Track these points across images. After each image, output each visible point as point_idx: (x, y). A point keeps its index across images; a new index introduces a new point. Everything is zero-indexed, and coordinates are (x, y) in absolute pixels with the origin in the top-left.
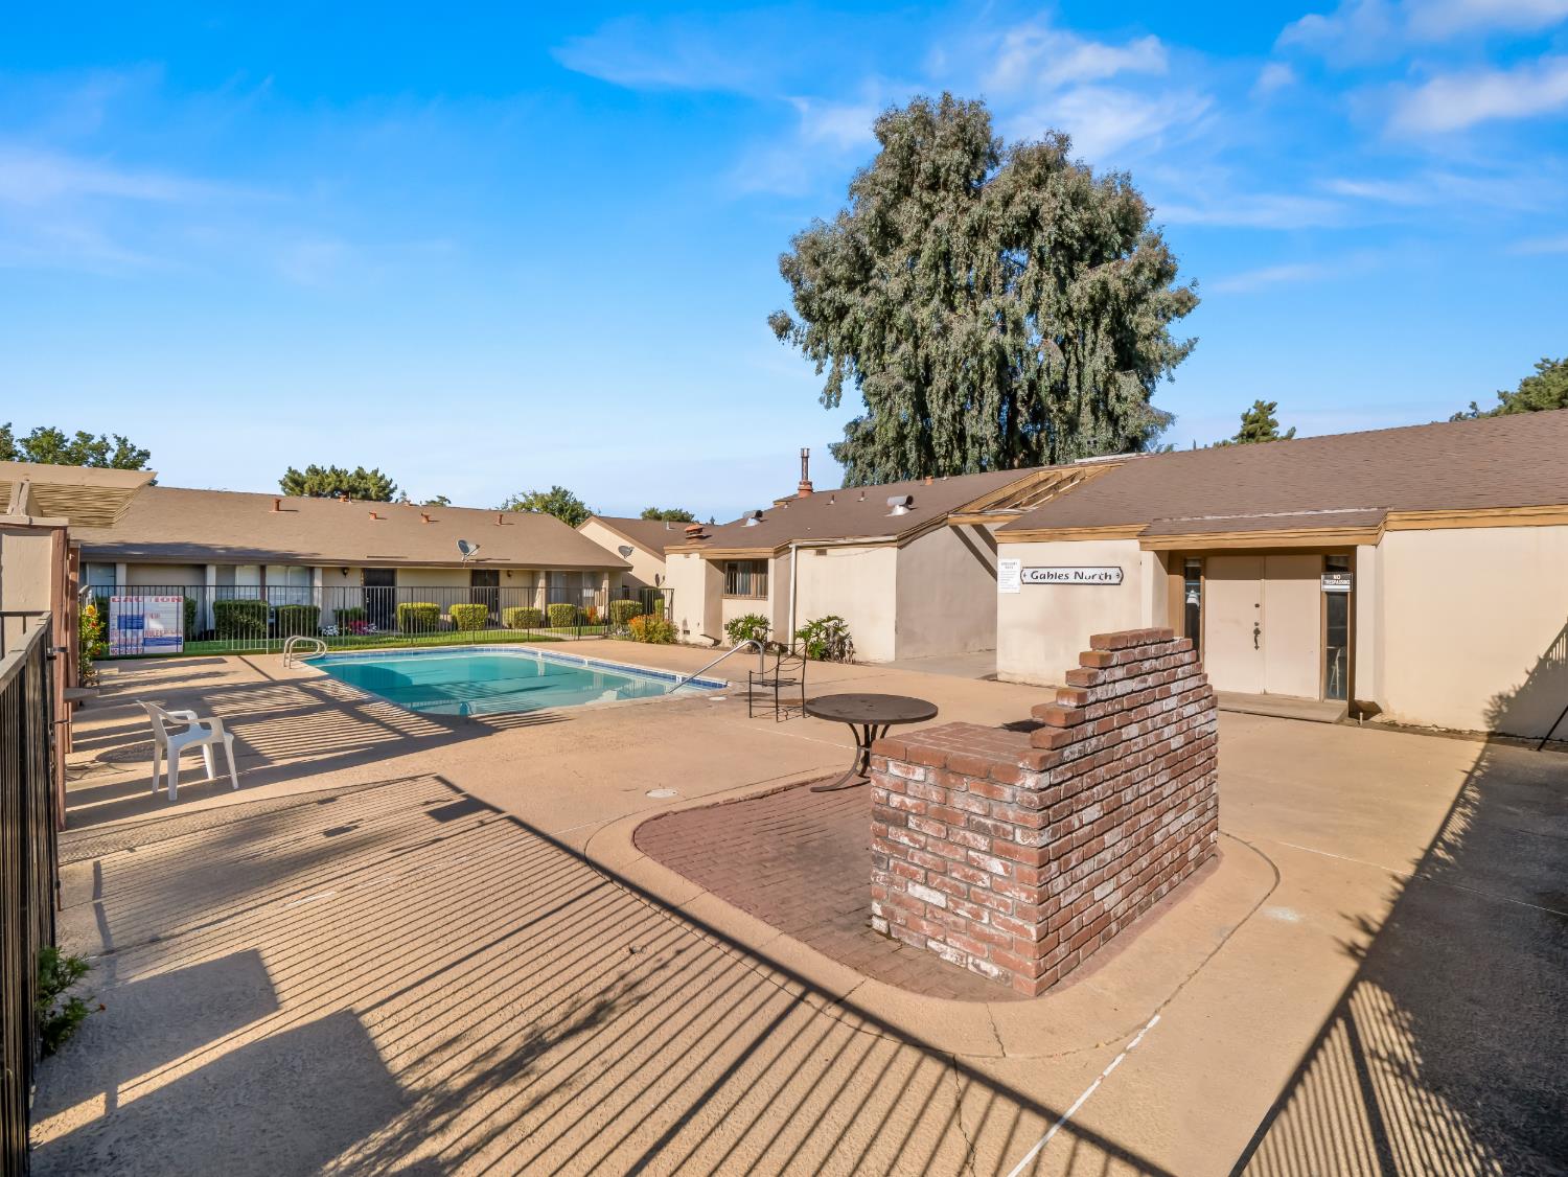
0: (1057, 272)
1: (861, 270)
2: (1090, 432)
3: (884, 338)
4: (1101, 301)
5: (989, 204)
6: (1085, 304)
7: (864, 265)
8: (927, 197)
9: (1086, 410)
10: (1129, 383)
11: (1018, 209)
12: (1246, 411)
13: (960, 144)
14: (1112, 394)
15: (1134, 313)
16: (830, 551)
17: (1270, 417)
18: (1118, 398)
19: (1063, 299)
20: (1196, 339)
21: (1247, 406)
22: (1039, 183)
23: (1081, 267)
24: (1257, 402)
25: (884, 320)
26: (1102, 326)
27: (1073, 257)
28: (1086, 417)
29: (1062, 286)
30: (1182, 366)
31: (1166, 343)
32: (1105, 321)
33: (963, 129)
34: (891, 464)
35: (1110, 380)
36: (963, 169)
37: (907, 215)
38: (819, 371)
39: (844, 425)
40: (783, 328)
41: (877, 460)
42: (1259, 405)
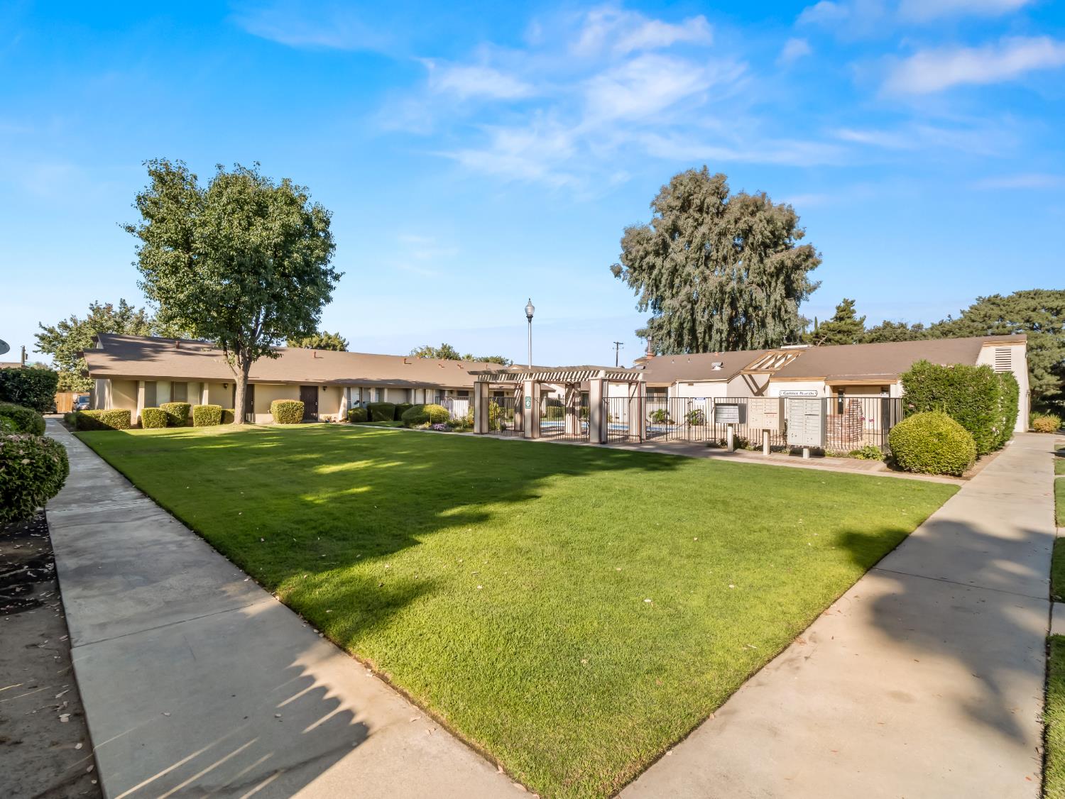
0: (760, 254)
1: (663, 249)
2: (773, 327)
3: (673, 281)
4: (780, 268)
5: (729, 222)
6: (773, 269)
7: (665, 246)
8: (697, 215)
9: (770, 316)
10: (790, 304)
11: (742, 225)
12: (838, 305)
13: (716, 194)
14: (783, 310)
15: (796, 274)
16: (695, 384)
17: (852, 308)
18: (786, 311)
19: (762, 266)
20: (821, 282)
21: (840, 302)
22: (753, 214)
23: (770, 251)
24: (845, 299)
25: (674, 271)
26: (780, 280)
27: (766, 246)
28: (769, 320)
29: (761, 261)
30: (813, 294)
31: (806, 283)
32: (782, 278)
33: (718, 188)
34: (672, 340)
35: (783, 303)
36: (717, 205)
37: (686, 223)
38: (637, 293)
39: (647, 320)
40: (617, 272)
41: (664, 337)
42: (845, 301)
